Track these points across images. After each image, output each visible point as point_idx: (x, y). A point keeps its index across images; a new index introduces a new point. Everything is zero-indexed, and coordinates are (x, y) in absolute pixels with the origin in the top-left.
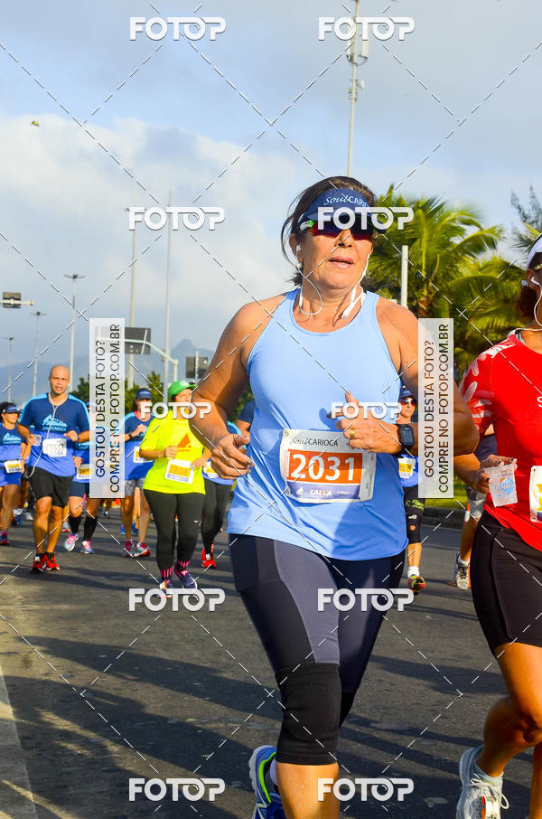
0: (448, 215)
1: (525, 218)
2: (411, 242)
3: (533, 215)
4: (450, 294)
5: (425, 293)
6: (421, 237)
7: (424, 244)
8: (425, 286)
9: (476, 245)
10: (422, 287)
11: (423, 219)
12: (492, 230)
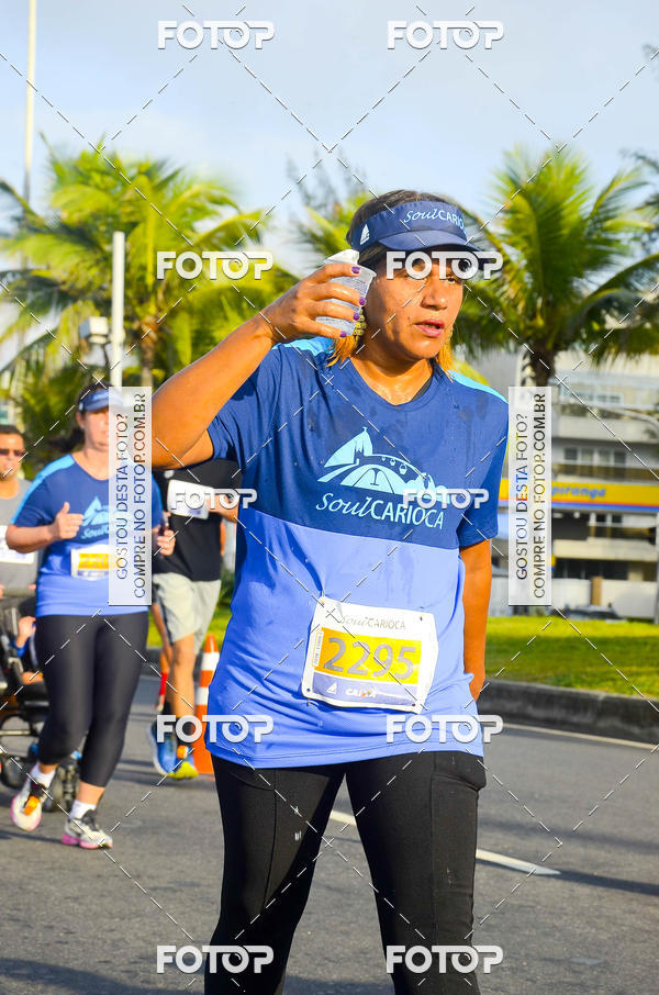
0: (189, 187)
1: (308, 199)
2: (129, 228)
3: (320, 194)
4: (191, 311)
5: (152, 309)
6: (144, 220)
7: (151, 231)
8: (153, 299)
9: (231, 238)
10: (148, 300)
11: (147, 193)
12: (256, 215)
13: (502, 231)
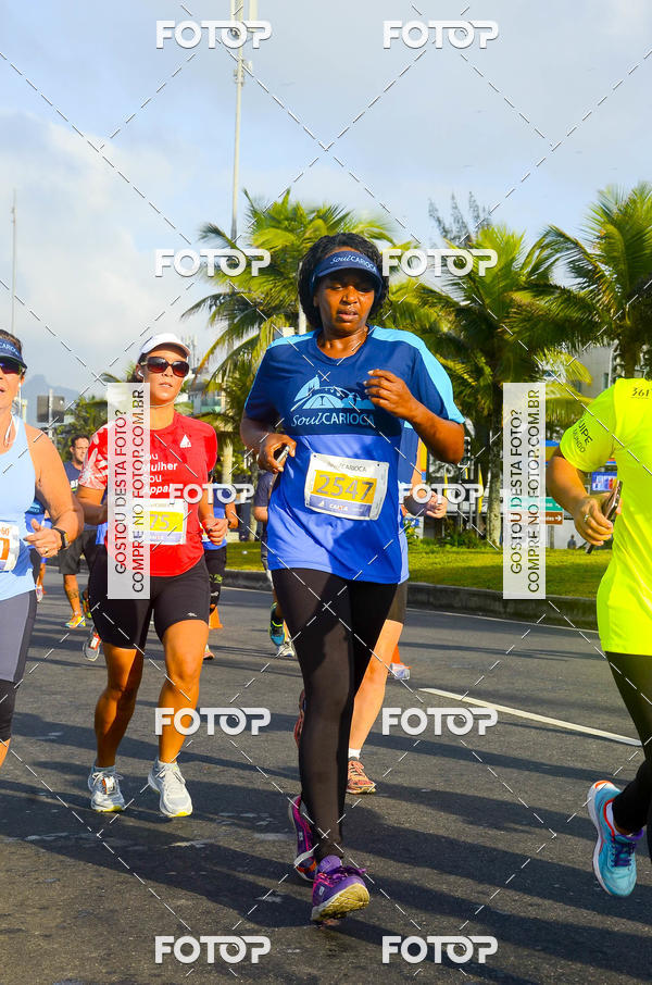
0: (355, 226)
1: (445, 232)
3: (455, 229)
12: (407, 245)
13: (598, 253)
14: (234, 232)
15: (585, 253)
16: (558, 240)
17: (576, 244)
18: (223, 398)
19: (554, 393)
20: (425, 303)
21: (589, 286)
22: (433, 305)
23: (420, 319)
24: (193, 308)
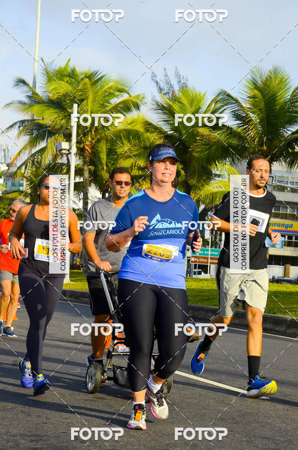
0: (107, 84)
1: (161, 90)
2: (80, 102)
3: (166, 88)
4: (107, 140)
5: (90, 139)
6: (87, 98)
7: (90, 103)
8: (90, 133)
9: (125, 107)
10: (88, 135)
11: (89, 86)
12: (138, 96)
13: (248, 106)
14: (34, 83)
15: (242, 106)
16: (226, 99)
17: (237, 101)
18: (25, 182)
19: (221, 187)
20: (147, 131)
21: (243, 126)
22: (152, 132)
23: (144, 140)
24: (8, 128)
